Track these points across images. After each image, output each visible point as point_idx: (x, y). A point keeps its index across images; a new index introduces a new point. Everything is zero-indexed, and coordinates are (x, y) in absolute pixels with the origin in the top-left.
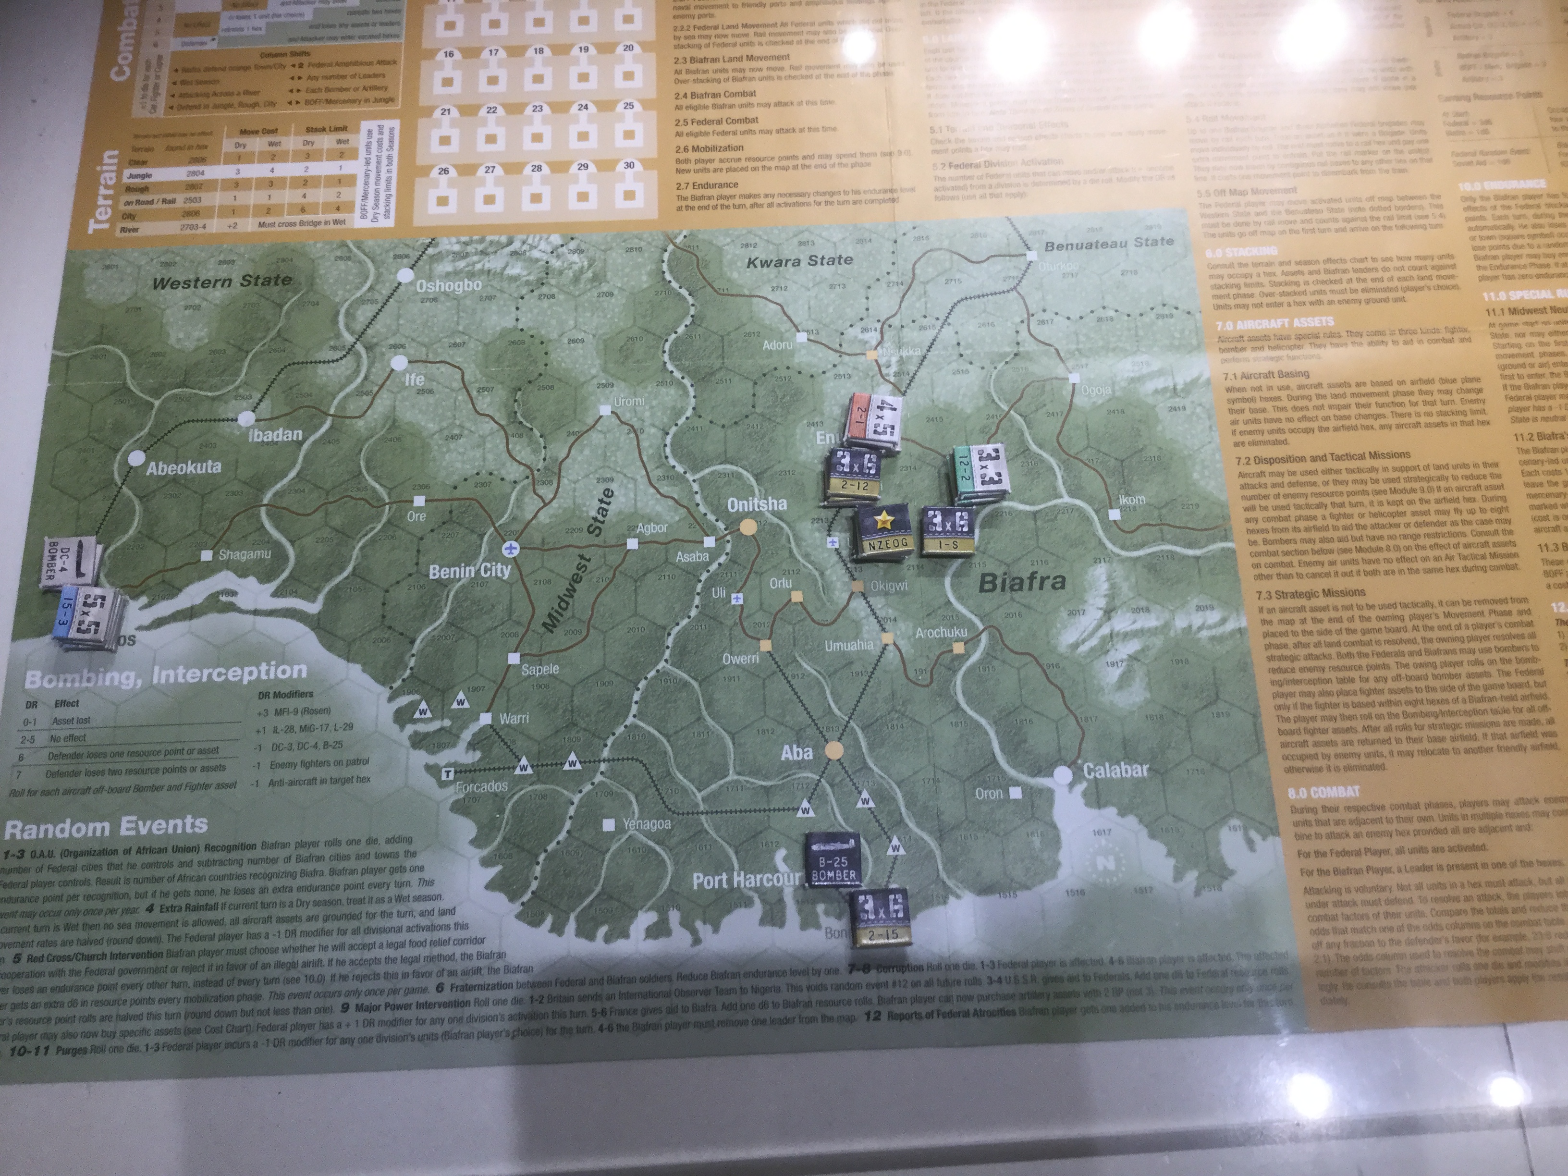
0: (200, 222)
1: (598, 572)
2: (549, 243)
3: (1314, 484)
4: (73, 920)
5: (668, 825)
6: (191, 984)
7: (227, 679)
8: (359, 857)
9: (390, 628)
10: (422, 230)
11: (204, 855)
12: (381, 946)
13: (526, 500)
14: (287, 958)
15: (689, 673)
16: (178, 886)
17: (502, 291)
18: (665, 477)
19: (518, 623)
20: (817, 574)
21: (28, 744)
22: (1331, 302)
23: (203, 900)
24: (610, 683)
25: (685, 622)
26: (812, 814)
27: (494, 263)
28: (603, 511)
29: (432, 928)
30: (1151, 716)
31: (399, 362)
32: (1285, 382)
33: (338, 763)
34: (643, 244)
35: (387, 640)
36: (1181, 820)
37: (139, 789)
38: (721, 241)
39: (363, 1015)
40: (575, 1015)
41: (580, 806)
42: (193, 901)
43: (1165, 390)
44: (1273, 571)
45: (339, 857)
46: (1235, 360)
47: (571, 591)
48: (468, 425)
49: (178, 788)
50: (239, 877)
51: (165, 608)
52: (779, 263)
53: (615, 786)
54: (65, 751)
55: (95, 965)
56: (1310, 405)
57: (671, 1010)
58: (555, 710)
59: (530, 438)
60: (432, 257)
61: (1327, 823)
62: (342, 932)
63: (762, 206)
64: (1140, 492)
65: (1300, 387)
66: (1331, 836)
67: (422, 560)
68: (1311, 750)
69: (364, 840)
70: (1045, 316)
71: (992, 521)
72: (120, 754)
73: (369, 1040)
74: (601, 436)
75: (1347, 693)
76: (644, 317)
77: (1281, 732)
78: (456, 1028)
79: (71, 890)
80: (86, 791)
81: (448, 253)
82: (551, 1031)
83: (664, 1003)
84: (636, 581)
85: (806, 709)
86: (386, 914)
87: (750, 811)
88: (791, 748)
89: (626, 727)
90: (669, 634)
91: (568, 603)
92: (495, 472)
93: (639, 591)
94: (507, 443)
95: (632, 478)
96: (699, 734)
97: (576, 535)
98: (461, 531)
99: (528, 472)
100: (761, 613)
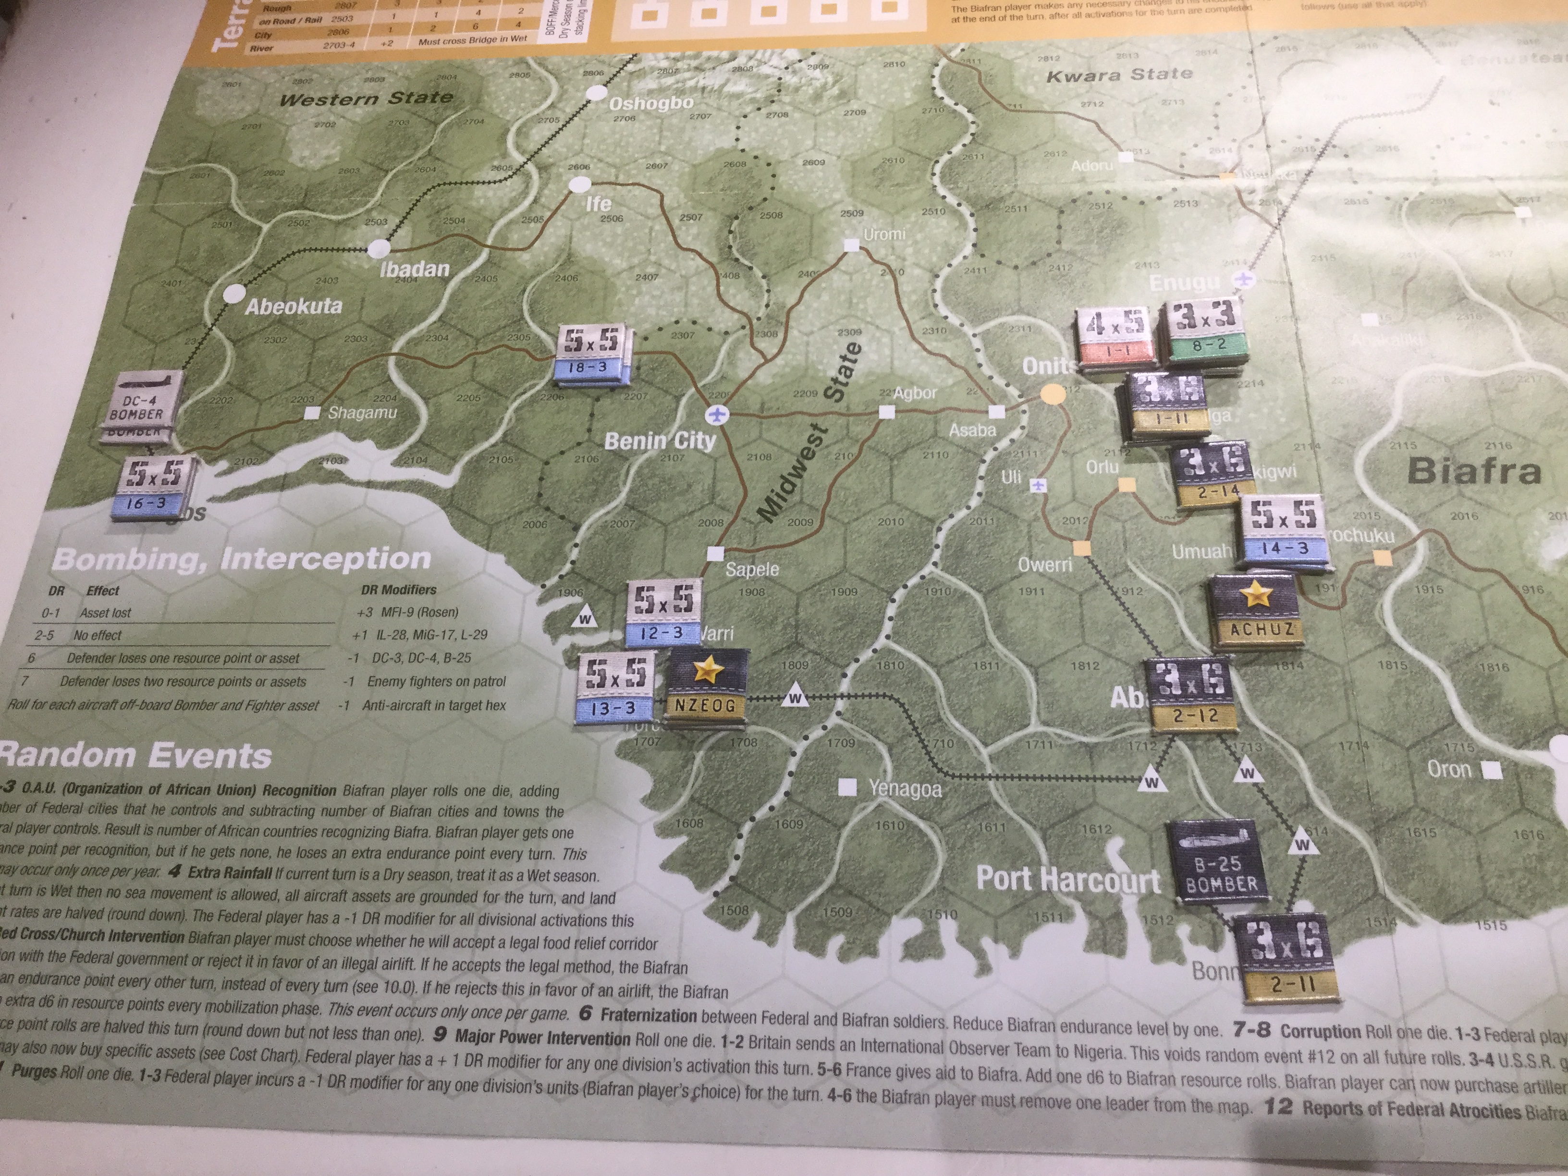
0: (348, 40)
1: (838, 447)
2: (783, 58)
4: (65, 881)
5: (937, 791)
6: (218, 984)
7: (321, 566)
8: (480, 813)
9: (547, 509)
10: (622, 46)
11: (261, 800)
12: (502, 945)
13: (741, 355)
14: (362, 954)
15: (967, 580)
16: (222, 842)
17: (719, 109)
18: (934, 331)
19: (723, 508)
20: (1156, 455)
21: (43, 641)
23: (250, 864)
24: (853, 591)
25: (962, 513)
26: (1162, 788)
27: (712, 80)
28: (847, 371)
29: (580, 921)
31: (580, 184)
33: (464, 682)
34: (906, 58)
35: (542, 525)
37: (182, 705)
38: (1011, 54)
39: (468, 1047)
40: (792, 1070)
41: (806, 757)
42: (236, 863)
45: (452, 812)
47: (799, 470)
48: (666, 262)
49: (236, 706)
50: (308, 833)
51: (250, 475)
52: (1091, 77)
53: (858, 734)
54: (92, 652)
55: (85, 947)
57: (944, 1075)
58: (772, 623)
59: (750, 279)
60: (632, 73)
62: (446, 920)
63: (1065, 16)
67: (596, 426)
69: (489, 790)
71: (1416, 389)
72: (165, 659)
73: (473, 1087)
74: (845, 277)
76: (907, 136)
78: (605, 1077)
79: (68, 839)
80: (110, 705)
81: (652, 69)
82: (754, 1093)
83: (933, 1062)
84: (892, 460)
85: (1146, 637)
86: (512, 897)
87: (1065, 778)
88: (1126, 692)
89: (875, 651)
90: (939, 529)
91: (794, 485)
92: (700, 321)
93: (896, 472)
94: (718, 285)
95: (888, 331)
96: (983, 665)
97: (807, 400)
98: (652, 391)
99: (744, 321)
100: (1074, 505)
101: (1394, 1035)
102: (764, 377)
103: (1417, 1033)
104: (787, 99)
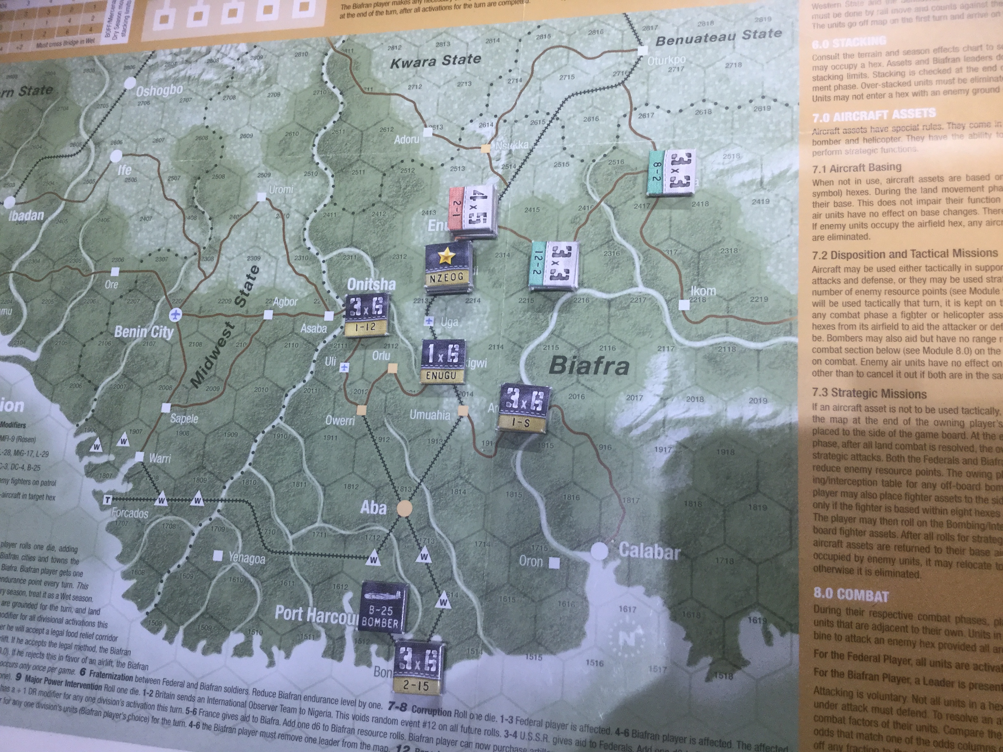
1: (237, 339)
2: (237, 51)
3: (890, 281)
5: (263, 560)
8: (40, 560)
9: (83, 376)
10: (147, 45)
12: (48, 633)
13: (192, 273)
15: (297, 430)
17: (197, 94)
18: (301, 258)
19: (173, 378)
20: (411, 348)
22: (935, 93)
24: (236, 434)
25: (301, 385)
26: (378, 564)
27: (193, 71)
28: (249, 285)
29: (83, 623)
30: (691, 503)
31: (116, 156)
32: (875, 175)
33: (36, 483)
34: (309, 49)
35: (80, 386)
36: (703, 606)
38: (372, 44)
39: (29, 685)
40: (174, 710)
41: (198, 537)
43: (752, 182)
44: (833, 368)
45: (28, 558)
46: (827, 152)
47: (216, 353)
48: (157, 208)
52: (418, 63)
53: (227, 523)
56: (897, 199)
57: (245, 719)
58: (191, 453)
59: (202, 220)
60: (150, 67)
61: (849, 625)
62: (23, 617)
63: (410, 10)
64: (711, 284)
65: (890, 181)
66: (851, 639)
67: (111, 321)
68: (844, 551)
69: (45, 547)
70: (647, 110)
71: (567, 307)
73: (32, 705)
74: (256, 219)
75: (891, 497)
76: (302, 114)
77: (816, 530)
78: (89, 706)
81: (162, 63)
82: (155, 720)
83: (239, 711)
84: (267, 348)
85: (386, 469)
86: (53, 608)
87: (329, 556)
88: (370, 503)
89: (242, 473)
90: (286, 395)
91: (212, 364)
92: (172, 249)
93: (268, 356)
94: (184, 224)
95: (275, 258)
96: (298, 483)
97: (225, 305)
98: (142, 298)
99: (196, 250)
100: (362, 381)
101: (468, 716)
102: (203, 289)
103: (479, 717)
104: (236, 85)
